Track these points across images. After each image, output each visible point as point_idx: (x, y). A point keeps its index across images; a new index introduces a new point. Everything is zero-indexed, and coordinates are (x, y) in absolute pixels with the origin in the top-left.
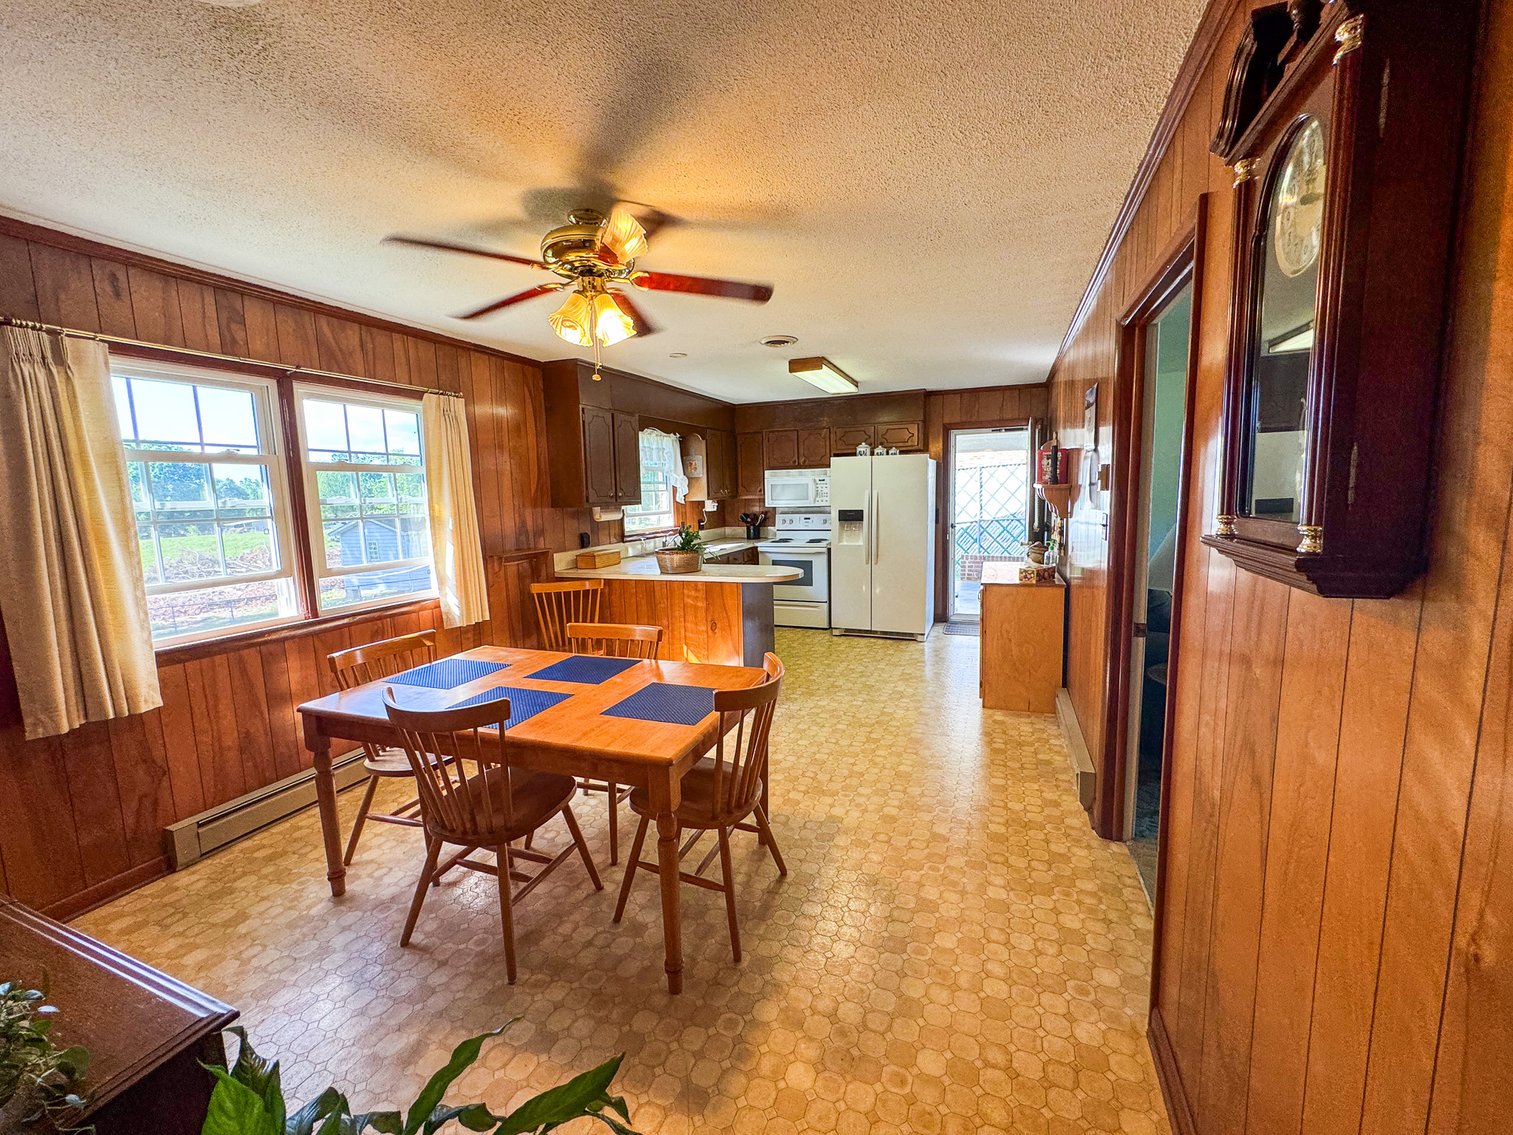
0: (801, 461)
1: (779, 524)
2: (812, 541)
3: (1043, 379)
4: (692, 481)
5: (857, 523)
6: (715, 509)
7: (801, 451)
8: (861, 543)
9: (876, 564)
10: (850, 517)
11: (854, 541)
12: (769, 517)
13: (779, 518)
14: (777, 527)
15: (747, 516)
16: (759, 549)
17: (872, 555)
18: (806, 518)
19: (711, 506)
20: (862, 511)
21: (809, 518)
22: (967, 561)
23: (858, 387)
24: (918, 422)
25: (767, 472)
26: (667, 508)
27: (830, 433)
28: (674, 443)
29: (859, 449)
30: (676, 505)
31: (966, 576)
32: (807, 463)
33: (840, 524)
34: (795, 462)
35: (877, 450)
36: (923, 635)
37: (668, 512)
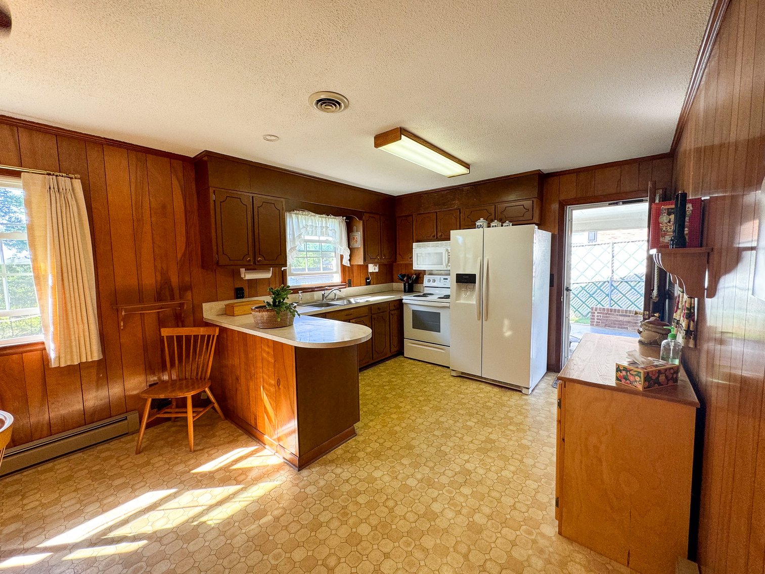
0: (439, 234)
1: (426, 283)
2: (439, 298)
3: (666, 149)
4: (352, 250)
5: (471, 285)
6: (377, 270)
7: (439, 228)
8: (475, 303)
9: (486, 320)
10: (466, 280)
11: (469, 299)
12: (419, 276)
13: (426, 278)
14: (424, 285)
15: (403, 276)
16: (404, 301)
17: (483, 311)
18: (444, 279)
19: (372, 268)
20: (474, 275)
21: (447, 279)
22: (596, 312)
23: (469, 168)
24: (533, 199)
25: (414, 244)
26: (335, 270)
27: (460, 213)
28: (341, 223)
29: (478, 223)
30: (343, 267)
31: (595, 323)
32: (443, 236)
33: (458, 285)
34: (434, 236)
35: (492, 224)
36: (528, 388)
37: (336, 272)
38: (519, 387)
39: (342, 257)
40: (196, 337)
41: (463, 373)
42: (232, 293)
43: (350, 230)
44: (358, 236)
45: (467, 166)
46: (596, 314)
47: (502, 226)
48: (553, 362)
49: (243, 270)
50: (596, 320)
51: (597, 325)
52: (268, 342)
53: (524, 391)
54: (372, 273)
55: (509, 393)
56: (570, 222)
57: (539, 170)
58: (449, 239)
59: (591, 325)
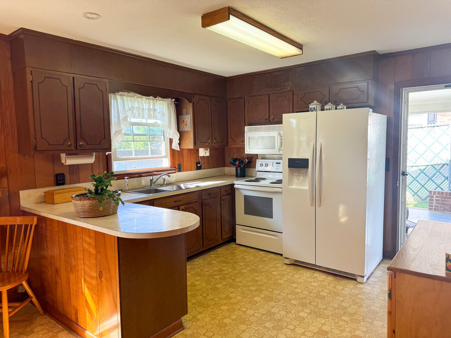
0: (272, 117)
1: (258, 167)
2: (271, 183)
4: (182, 134)
5: (303, 170)
6: (208, 154)
7: (271, 110)
8: (307, 188)
9: (320, 206)
10: (298, 165)
12: (252, 160)
13: (259, 162)
14: (257, 169)
15: (235, 160)
16: (235, 186)
17: (316, 197)
18: (277, 163)
19: (203, 152)
20: (308, 160)
21: (280, 163)
22: (435, 196)
23: (301, 49)
24: (368, 81)
25: (246, 127)
26: (164, 154)
27: (293, 95)
28: (170, 105)
29: (311, 106)
30: (173, 151)
31: (434, 207)
32: (276, 120)
33: (289, 169)
34: (267, 119)
35: (326, 107)
36: (363, 277)
37: (165, 157)
38: (354, 275)
39: (171, 141)
40: (12, 227)
41: (296, 261)
42: (52, 179)
43: (179, 113)
44: (188, 119)
45: (299, 46)
46: (435, 198)
47: (336, 109)
48: (389, 249)
49: (63, 155)
50: (434, 204)
51: (435, 209)
52: (90, 232)
53: (359, 279)
54: (203, 157)
55: (344, 282)
56: (406, 105)
57: (375, 51)
58: (281, 122)
59: (430, 209)
